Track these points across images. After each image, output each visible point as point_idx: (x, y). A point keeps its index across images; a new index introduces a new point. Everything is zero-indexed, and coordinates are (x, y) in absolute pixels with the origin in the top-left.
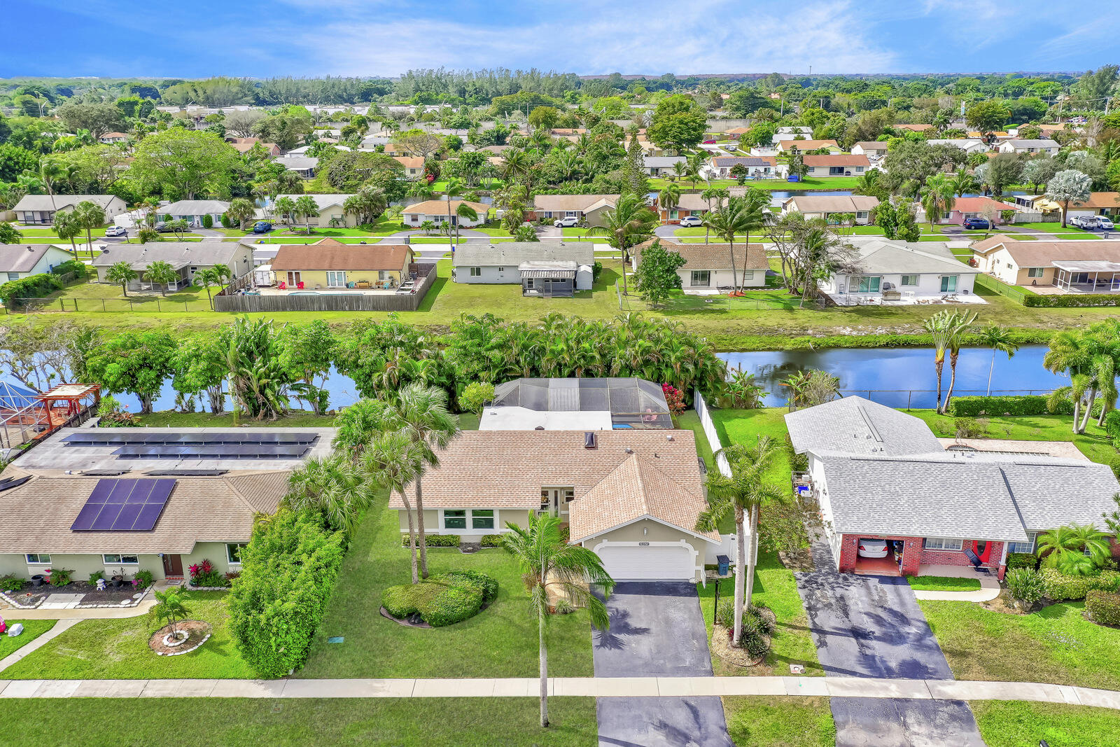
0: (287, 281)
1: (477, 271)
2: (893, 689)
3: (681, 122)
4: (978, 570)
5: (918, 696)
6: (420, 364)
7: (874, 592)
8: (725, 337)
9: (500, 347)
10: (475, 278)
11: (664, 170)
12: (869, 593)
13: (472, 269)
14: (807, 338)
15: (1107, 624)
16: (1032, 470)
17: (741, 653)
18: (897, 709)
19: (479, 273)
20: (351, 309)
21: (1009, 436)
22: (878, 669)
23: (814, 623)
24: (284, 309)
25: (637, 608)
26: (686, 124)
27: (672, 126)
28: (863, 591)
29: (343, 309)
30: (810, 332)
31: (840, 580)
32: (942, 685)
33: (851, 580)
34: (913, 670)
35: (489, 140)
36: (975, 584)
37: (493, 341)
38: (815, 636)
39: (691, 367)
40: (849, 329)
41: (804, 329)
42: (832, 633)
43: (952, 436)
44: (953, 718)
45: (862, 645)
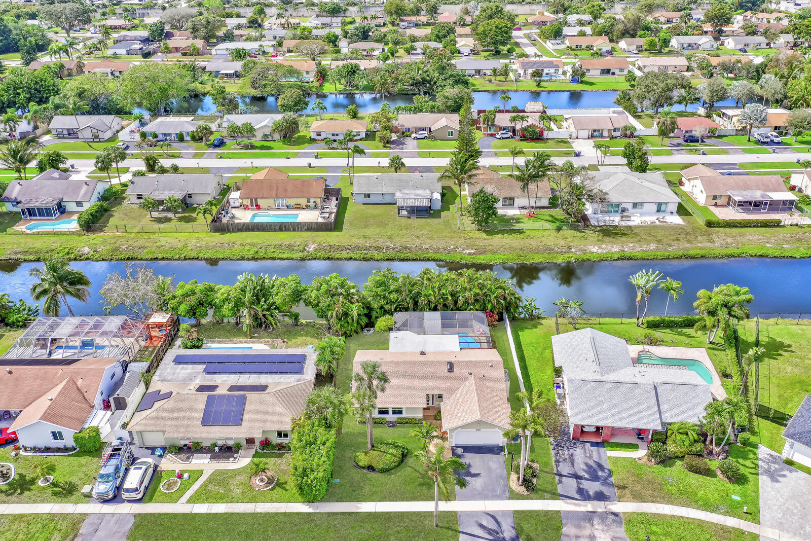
0: (249, 204)
2: (589, 506)
3: (497, 27)
4: (639, 438)
5: (600, 510)
6: (354, 306)
7: (587, 451)
10: (367, 200)
11: (484, 71)
12: (585, 453)
13: (365, 194)
14: (571, 255)
15: (692, 472)
16: (671, 386)
17: (523, 488)
18: (589, 517)
19: (369, 197)
20: (294, 230)
22: (584, 495)
23: (557, 470)
25: (474, 461)
26: (500, 29)
27: (490, 30)
28: (582, 451)
29: (289, 230)
30: (573, 250)
31: (572, 445)
32: (612, 504)
33: (577, 444)
34: (600, 497)
36: (635, 447)
38: (557, 478)
39: (502, 302)
40: (596, 248)
41: (570, 248)
42: (565, 476)
43: (642, 343)
44: (614, 521)
45: (578, 483)
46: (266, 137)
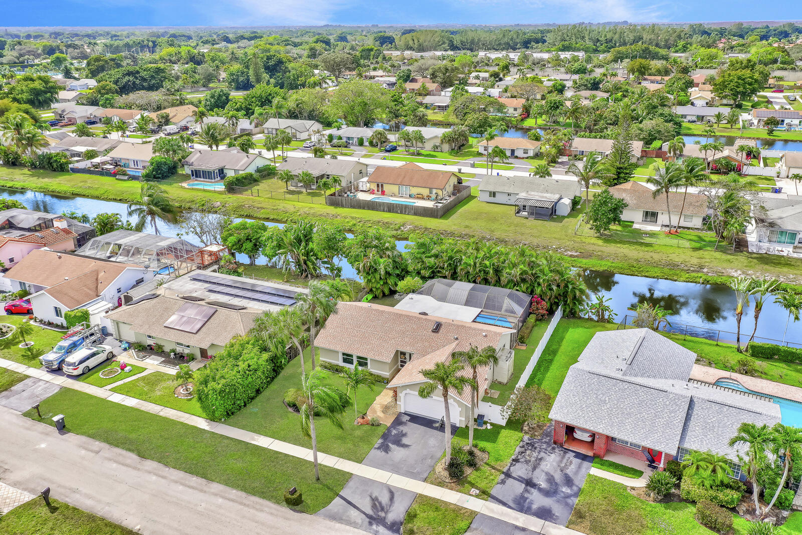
0: (376, 189)
1: (493, 194)
2: (520, 520)
3: (739, 78)
4: (650, 466)
5: (533, 529)
6: (382, 260)
7: (565, 461)
8: (635, 265)
9: (436, 256)
10: (492, 199)
11: (708, 118)
12: (561, 461)
13: (490, 192)
14: (700, 275)
15: (706, 525)
16: (718, 407)
17: (446, 474)
19: (494, 196)
20: (401, 213)
21: (781, 379)
22: (521, 505)
23: (509, 469)
24: (364, 208)
25: (413, 432)
26: (744, 80)
27: (731, 81)
28: (558, 459)
29: (397, 212)
30: (705, 270)
31: (549, 449)
32: (555, 528)
33: (557, 450)
34: (544, 514)
35: (585, 85)
36: (638, 473)
37: (433, 252)
38: (502, 477)
39: (555, 288)
40: (739, 272)
41: (701, 267)
42: (514, 478)
43: (732, 369)
45: (526, 490)
46: (435, 148)
